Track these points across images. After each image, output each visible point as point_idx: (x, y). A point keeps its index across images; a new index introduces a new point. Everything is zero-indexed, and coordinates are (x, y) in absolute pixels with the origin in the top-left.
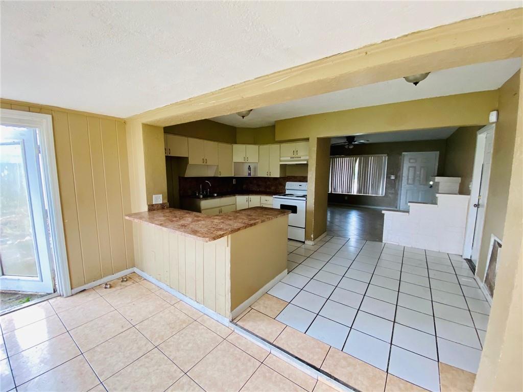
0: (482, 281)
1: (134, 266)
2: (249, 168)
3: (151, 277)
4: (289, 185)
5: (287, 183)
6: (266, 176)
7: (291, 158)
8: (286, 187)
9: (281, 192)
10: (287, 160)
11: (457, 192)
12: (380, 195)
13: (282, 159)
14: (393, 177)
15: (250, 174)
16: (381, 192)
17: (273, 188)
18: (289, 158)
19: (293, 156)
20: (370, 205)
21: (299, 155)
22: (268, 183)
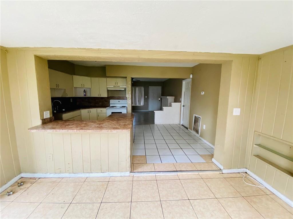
0: (192, 130)
1: (20, 173)
2: (85, 91)
3: (48, 174)
4: (112, 101)
5: (111, 100)
6: (98, 96)
7: (114, 86)
8: (110, 103)
9: (106, 105)
10: (111, 87)
11: (173, 102)
12: (142, 105)
13: (108, 87)
14: (146, 97)
15: (85, 95)
16: (142, 104)
17: (100, 103)
18: (113, 87)
19: (115, 85)
20: (138, 110)
21: (119, 85)
22: (97, 100)
